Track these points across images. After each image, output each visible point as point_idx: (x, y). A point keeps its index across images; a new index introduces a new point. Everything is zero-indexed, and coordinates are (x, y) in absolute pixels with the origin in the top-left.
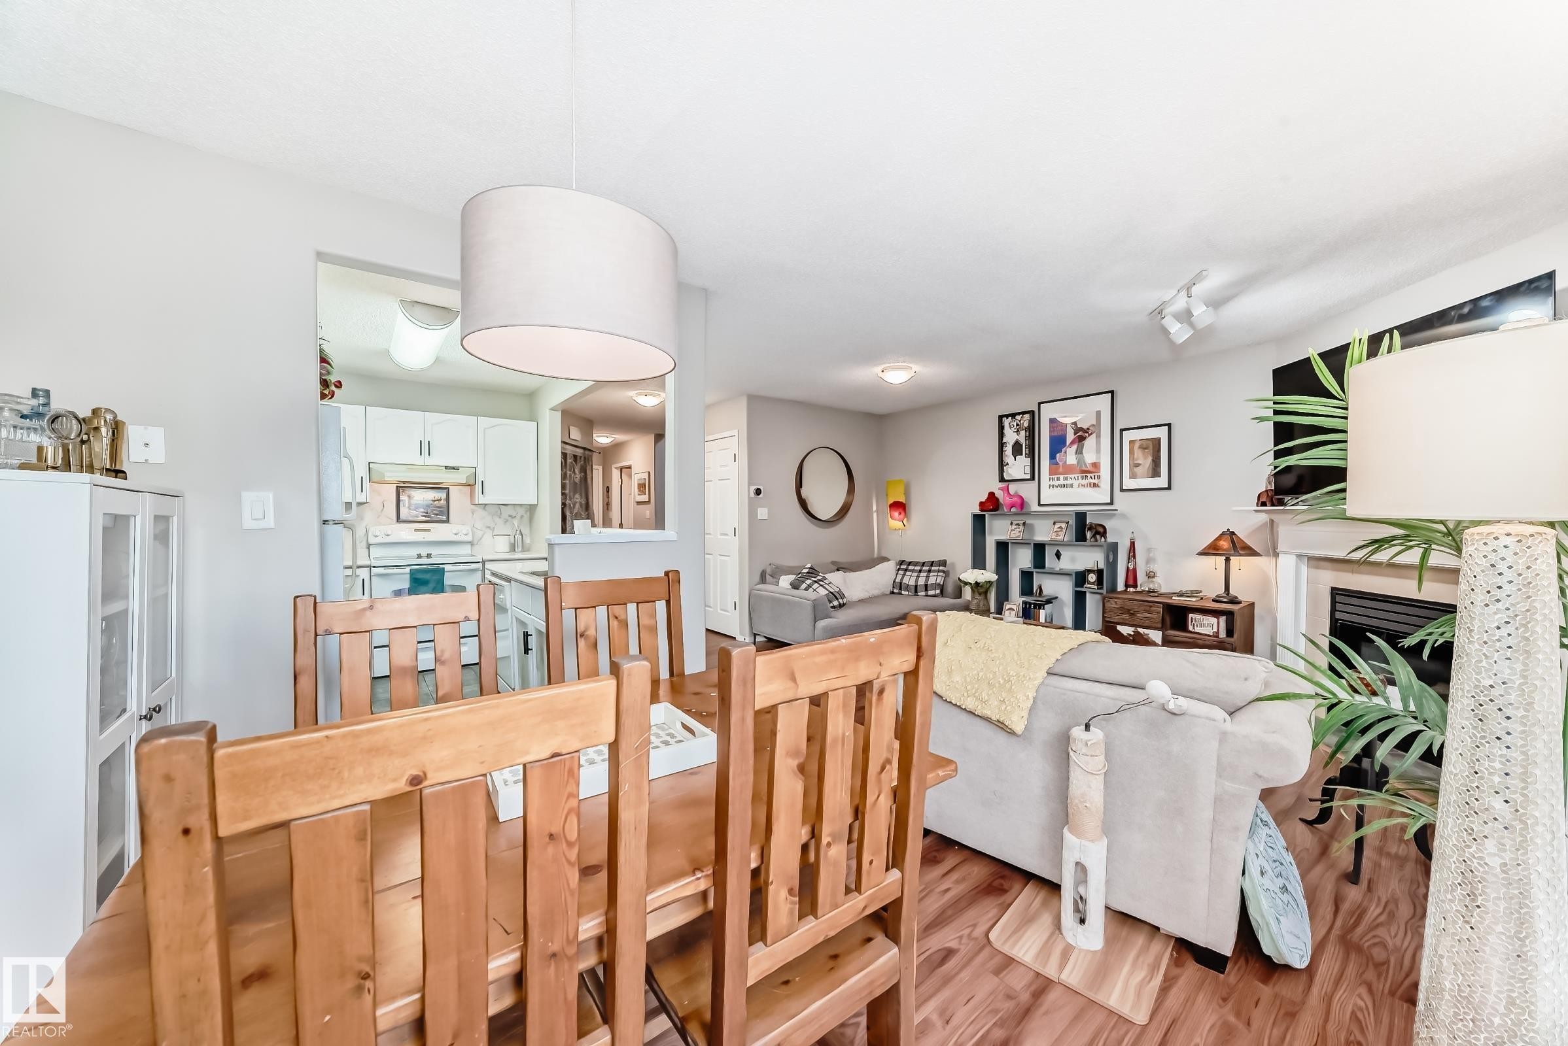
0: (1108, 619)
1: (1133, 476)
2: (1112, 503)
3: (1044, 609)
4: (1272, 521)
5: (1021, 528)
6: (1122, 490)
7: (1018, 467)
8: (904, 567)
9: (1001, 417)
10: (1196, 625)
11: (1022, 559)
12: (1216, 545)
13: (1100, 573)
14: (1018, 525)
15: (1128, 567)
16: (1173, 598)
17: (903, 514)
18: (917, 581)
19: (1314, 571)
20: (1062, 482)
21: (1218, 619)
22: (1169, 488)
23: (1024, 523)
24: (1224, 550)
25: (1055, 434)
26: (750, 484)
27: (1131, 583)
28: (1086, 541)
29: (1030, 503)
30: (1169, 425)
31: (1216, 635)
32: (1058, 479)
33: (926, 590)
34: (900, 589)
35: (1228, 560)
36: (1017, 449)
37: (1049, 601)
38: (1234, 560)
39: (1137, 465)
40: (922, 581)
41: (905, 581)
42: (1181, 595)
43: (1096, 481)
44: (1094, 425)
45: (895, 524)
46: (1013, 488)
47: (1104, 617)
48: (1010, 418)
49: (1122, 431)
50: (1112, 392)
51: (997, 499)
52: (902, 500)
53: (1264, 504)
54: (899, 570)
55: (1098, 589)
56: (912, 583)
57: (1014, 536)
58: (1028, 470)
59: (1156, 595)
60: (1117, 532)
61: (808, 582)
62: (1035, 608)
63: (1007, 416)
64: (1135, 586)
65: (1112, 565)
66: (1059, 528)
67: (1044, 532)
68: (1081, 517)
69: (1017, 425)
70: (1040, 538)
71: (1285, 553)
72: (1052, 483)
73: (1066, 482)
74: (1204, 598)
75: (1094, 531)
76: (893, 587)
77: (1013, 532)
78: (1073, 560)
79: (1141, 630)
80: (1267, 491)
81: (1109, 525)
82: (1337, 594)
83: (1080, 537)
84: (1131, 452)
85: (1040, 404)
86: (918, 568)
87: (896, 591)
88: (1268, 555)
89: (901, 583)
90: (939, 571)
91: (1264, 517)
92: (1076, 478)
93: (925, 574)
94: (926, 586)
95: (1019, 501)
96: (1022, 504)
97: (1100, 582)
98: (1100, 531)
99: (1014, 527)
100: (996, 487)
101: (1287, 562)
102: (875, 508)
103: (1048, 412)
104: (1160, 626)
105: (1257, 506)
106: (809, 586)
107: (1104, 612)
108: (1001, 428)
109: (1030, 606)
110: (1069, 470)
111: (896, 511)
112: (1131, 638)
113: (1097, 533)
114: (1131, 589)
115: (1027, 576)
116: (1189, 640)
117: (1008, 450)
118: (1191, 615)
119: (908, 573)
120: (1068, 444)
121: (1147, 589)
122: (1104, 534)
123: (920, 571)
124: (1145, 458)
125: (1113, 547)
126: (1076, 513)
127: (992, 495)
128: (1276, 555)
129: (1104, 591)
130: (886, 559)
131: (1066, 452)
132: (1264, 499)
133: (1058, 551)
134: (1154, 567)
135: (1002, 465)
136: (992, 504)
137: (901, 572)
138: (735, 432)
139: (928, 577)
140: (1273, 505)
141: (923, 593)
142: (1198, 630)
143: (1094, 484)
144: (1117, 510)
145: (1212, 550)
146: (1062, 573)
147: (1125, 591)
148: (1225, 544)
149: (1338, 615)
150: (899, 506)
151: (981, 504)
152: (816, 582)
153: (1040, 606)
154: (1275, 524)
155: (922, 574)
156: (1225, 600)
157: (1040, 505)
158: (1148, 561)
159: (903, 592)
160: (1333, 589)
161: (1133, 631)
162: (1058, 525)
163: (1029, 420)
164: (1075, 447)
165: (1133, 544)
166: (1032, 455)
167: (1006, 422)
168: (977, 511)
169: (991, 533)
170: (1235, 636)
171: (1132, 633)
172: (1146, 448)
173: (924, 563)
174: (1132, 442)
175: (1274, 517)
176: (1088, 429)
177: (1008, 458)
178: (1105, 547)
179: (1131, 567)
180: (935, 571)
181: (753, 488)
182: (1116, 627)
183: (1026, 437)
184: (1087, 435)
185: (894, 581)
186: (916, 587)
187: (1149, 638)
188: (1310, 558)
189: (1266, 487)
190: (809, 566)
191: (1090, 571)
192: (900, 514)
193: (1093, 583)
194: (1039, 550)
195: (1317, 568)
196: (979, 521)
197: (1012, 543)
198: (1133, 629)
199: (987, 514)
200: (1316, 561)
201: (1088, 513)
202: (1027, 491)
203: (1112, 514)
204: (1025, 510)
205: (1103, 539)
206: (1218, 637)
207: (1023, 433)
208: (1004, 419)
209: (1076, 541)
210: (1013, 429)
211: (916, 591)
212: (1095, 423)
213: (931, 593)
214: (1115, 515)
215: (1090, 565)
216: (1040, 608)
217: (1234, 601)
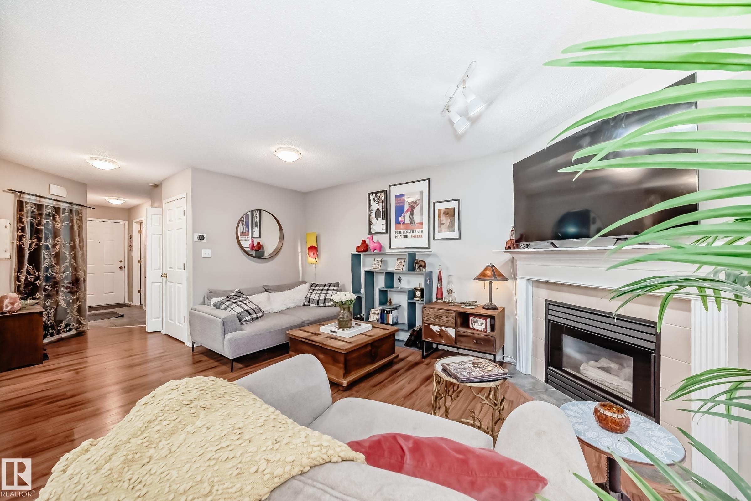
0: (425, 322)
1: (440, 231)
2: (429, 247)
3: (391, 314)
4: (513, 258)
5: (380, 263)
6: (434, 239)
7: (378, 225)
8: (313, 288)
9: (369, 194)
10: (474, 324)
11: (380, 282)
12: (484, 273)
13: (422, 291)
14: (378, 260)
15: (438, 287)
16: (462, 307)
17: (315, 254)
18: (319, 296)
19: (535, 289)
20: (402, 234)
21: (486, 320)
22: (459, 238)
23: (381, 260)
24: (489, 277)
25: (398, 205)
26: (194, 232)
27: (439, 297)
28: (415, 271)
29: (385, 246)
30: (459, 200)
31: (485, 331)
32: (400, 233)
33: (324, 303)
34: (309, 302)
35: (491, 283)
36: (378, 215)
37: (395, 309)
38: (494, 283)
39: (442, 224)
40: (322, 297)
41: (312, 297)
42: (466, 304)
43: (421, 234)
44: (419, 200)
45: (311, 260)
46: (375, 238)
47: (423, 320)
48: (374, 195)
49: (434, 203)
50: (429, 180)
51: (367, 245)
52: (315, 245)
53: (509, 248)
54: (310, 289)
55: (421, 301)
56: (316, 298)
57: (376, 268)
58: (384, 227)
59: (452, 304)
60: (432, 265)
61: (228, 303)
62: (387, 313)
63: (373, 193)
64: (442, 299)
65: (430, 286)
66: (400, 263)
67: (393, 265)
68: (412, 256)
69: (378, 199)
70: (391, 269)
71: (521, 278)
72: (397, 235)
73: (404, 235)
74: (479, 306)
75: (419, 264)
76: (305, 301)
77: (375, 265)
78: (409, 282)
79: (444, 328)
80: (511, 240)
81: (427, 261)
82: (549, 304)
83: (412, 269)
84: (439, 216)
85: (390, 186)
86: (321, 288)
87: (306, 303)
88: (511, 279)
89: (309, 298)
90: (333, 290)
91: (509, 256)
92: (410, 232)
93: (325, 292)
94: (325, 300)
95: (378, 246)
96: (381, 248)
97: (422, 296)
98: (423, 265)
99: (376, 262)
100: (366, 237)
101: (521, 284)
102: (299, 250)
103: (395, 191)
104: (454, 325)
105: (506, 249)
106: (228, 306)
107: (423, 317)
108: (369, 201)
109: (384, 311)
110: (407, 226)
111: (311, 252)
112: (438, 334)
113: (421, 266)
114: (440, 301)
115: (383, 293)
116: (470, 335)
117: (373, 214)
118: (471, 318)
119: (315, 292)
120: (405, 211)
121: (448, 301)
122: (424, 267)
123: (322, 290)
124: (447, 220)
125: (430, 275)
126: (408, 253)
127: (364, 242)
128: (516, 279)
129: (424, 302)
130: (304, 282)
131: (404, 216)
132: (509, 245)
133: (400, 277)
134: (452, 287)
135: (370, 223)
136: (364, 248)
137: (311, 291)
138: (184, 195)
139: (326, 294)
140: (514, 248)
141: (323, 305)
142: (475, 327)
143: (420, 236)
144: (432, 252)
145: (482, 276)
146: (402, 291)
147: (436, 302)
148: (489, 273)
149: (550, 317)
150: (313, 249)
151: (358, 247)
152: (234, 303)
153: (389, 312)
154: (514, 260)
155: (323, 292)
156: (490, 308)
157: (390, 248)
158: (449, 283)
159: (310, 304)
160: (547, 301)
161: (439, 329)
162: (399, 261)
163: (385, 196)
164: (409, 213)
165: (440, 272)
166: (386, 218)
167: (372, 197)
168: (355, 252)
169: (364, 266)
170: (496, 331)
171: (439, 330)
172: (447, 214)
173: (325, 285)
174: (440, 211)
175: (514, 256)
176: (416, 202)
177: (373, 219)
178: (425, 274)
179: (439, 287)
180: (331, 290)
181: (197, 235)
182: (430, 326)
183: (383, 206)
184: (415, 205)
185: (306, 297)
186: (318, 301)
187: (448, 333)
188: (534, 281)
189: (510, 237)
190: (237, 290)
191: (417, 290)
192: (314, 254)
193: (418, 297)
194: (390, 276)
195: (538, 287)
196: (356, 258)
197: (376, 272)
198: (439, 327)
199: (362, 254)
200: (538, 283)
201: (416, 253)
202: (383, 240)
203: (429, 254)
204: (382, 252)
205: (424, 270)
206: (486, 332)
207: (381, 204)
208: (371, 195)
209: (409, 271)
210: (376, 201)
211: (318, 304)
212: (419, 198)
213: (327, 304)
214: (431, 254)
215: (417, 286)
216: (389, 313)
217: (495, 309)
